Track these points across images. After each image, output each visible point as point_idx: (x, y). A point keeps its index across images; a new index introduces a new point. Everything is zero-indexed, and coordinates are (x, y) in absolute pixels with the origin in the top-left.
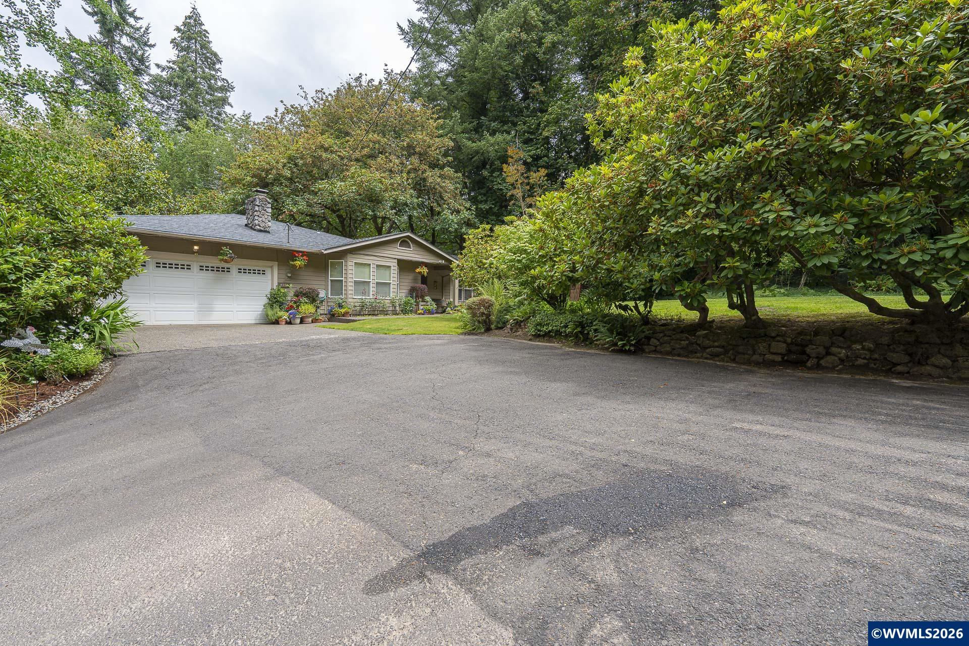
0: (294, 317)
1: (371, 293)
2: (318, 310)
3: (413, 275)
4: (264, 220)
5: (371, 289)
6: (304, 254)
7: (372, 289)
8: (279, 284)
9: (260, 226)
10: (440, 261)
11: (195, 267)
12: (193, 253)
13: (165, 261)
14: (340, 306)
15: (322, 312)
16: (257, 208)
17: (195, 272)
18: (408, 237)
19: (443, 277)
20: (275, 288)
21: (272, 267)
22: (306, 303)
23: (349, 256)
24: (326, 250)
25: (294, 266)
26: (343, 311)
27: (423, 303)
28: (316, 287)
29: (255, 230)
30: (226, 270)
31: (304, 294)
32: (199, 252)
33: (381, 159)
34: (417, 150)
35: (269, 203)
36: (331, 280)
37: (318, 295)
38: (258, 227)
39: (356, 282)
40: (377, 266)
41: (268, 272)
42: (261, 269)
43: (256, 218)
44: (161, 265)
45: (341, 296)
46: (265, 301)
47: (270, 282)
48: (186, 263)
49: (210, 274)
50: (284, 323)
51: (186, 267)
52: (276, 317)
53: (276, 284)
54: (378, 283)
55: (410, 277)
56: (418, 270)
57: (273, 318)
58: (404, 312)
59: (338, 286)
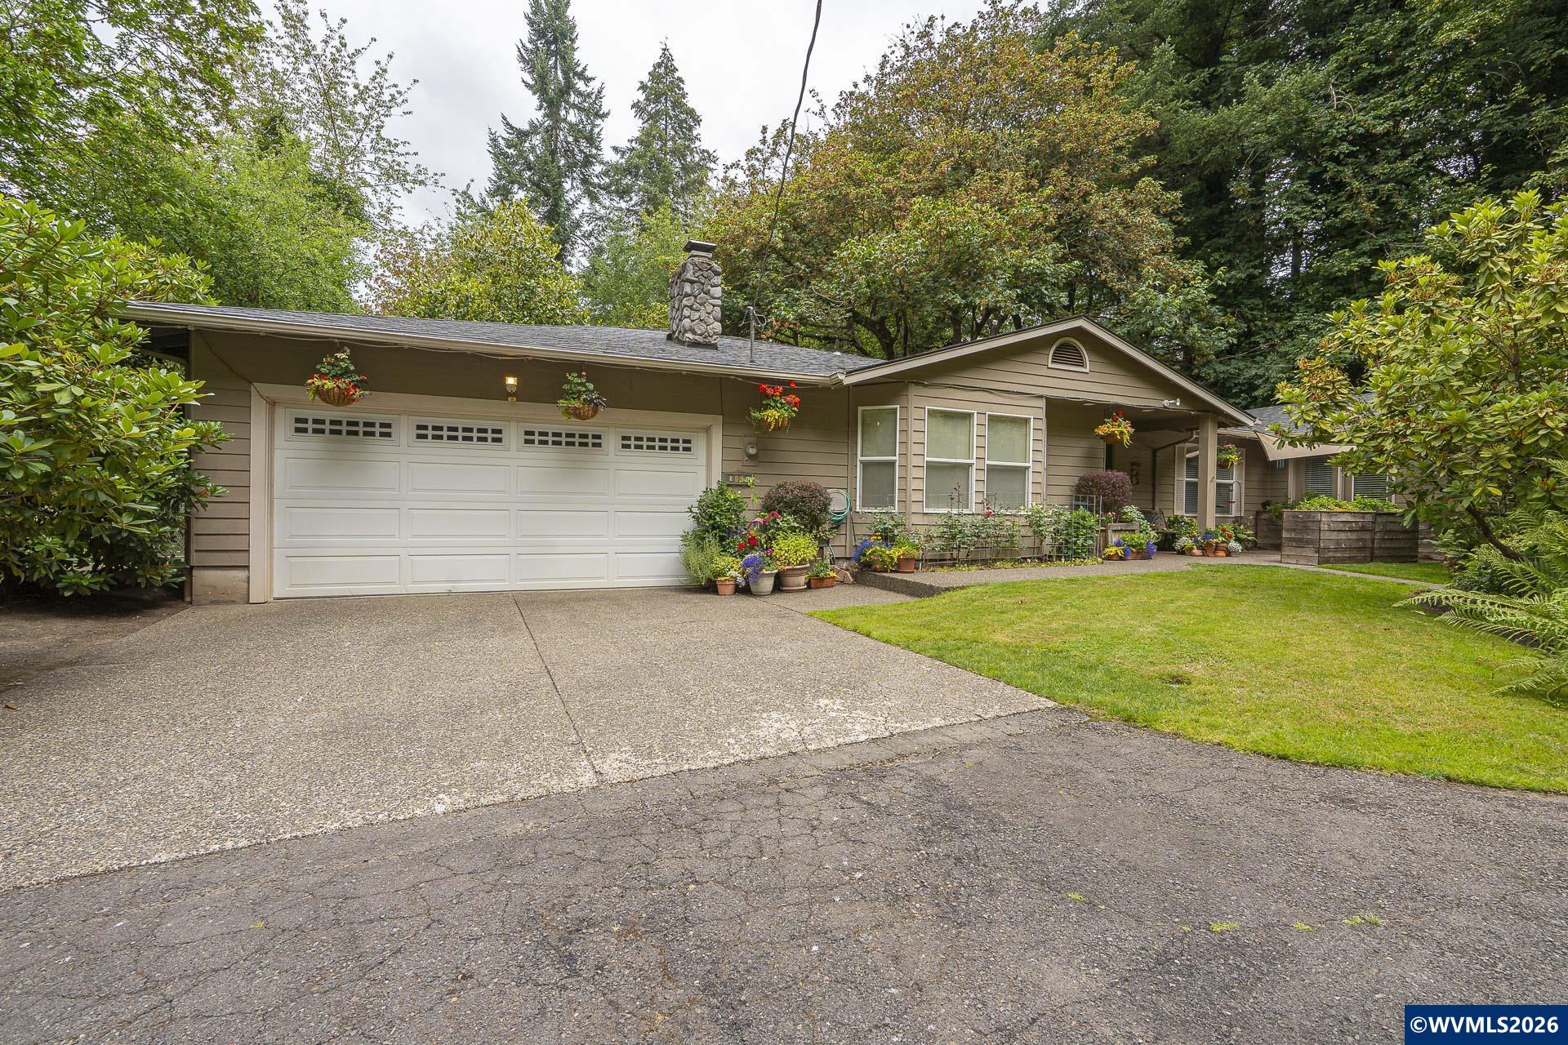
0: (757, 573)
1: (974, 498)
2: (827, 552)
3: (1085, 444)
4: (704, 315)
5: (974, 487)
6: (788, 386)
7: (976, 484)
8: (725, 475)
9: (694, 333)
10: (1166, 403)
11: (513, 436)
12: (503, 394)
13: (438, 422)
14: (888, 538)
15: (838, 553)
16: (688, 288)
17: (513, 448)
18: (1080, 333)
19: (1155, 452)
20: (715, 486)
21: (707, 430)
22: (793, 529)
23: (914, 391)
24: (849, 373)
25: (762, 424)
26: (896, 553)
27: (1118, 526)
28: (822, 483)
29: (682, 343)
30: (590, 441)
31: (788, 505)
32: (521, 395)
33: (980, 181)
34: (1066, 147)
35: (717, 274)
36: (864, 464)
37: (825, 508)
38: (689, 335)
39: (932, 467)
40: (992, 419)
41: (699, 445)
42: (681, 436)
43: (686, 312)
44: (430, 432)
45: (890, 509)
46: (688, 524)
47: (702, 471)
48: (490, 425)
49: (549, 454)
50: (730, 589)
51: (490, 436)
52: (708, 573)
53: (717, 476)
54: (992, 469)
55: (1078, 452)
56: (1102, 430)
57: (703, 576)
58: (1066, 551)
59: (880, 480)
